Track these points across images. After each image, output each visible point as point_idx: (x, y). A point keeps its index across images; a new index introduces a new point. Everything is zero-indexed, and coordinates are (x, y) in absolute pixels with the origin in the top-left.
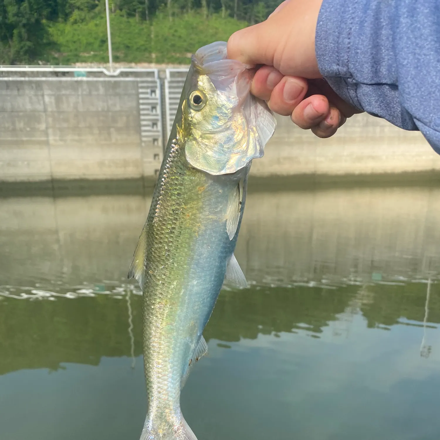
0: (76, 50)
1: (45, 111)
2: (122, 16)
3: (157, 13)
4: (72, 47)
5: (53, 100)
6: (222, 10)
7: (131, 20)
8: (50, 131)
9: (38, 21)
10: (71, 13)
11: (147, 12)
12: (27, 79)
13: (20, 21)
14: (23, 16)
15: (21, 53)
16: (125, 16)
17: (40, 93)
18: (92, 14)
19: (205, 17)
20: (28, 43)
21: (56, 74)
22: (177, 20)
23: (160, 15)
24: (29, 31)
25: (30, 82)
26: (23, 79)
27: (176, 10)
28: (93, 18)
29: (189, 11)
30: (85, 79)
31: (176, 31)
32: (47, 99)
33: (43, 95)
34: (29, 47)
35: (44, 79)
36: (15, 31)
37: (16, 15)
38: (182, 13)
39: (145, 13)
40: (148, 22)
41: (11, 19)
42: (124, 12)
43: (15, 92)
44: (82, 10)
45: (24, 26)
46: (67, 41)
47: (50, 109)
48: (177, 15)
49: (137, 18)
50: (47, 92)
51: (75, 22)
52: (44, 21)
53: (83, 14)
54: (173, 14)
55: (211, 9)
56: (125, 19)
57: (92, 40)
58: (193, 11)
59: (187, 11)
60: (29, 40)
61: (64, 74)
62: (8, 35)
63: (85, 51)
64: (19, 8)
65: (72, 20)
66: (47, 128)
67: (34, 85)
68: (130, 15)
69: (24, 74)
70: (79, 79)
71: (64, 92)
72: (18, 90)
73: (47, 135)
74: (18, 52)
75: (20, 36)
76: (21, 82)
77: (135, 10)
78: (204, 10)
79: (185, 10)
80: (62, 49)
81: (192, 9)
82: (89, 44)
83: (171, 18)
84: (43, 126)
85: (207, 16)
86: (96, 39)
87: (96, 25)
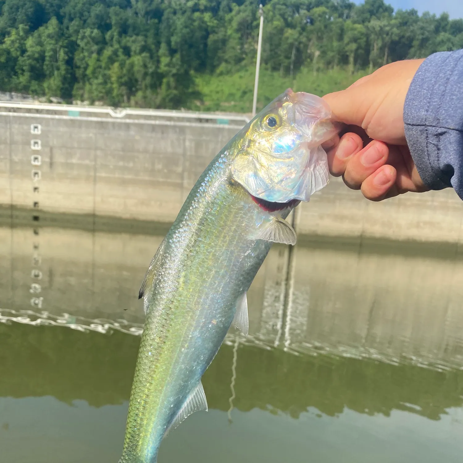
0: (218, 99)
1: (184, 155)
2: (266, 69)
3: (302, 68)
4: (215, 96)
5: (193, 145)
6: (369, 68)
7: (276, 74)
8: (186, 174)
9: (187, 73)
10: (218, 65)
11: (292, 67)
12: (172, 123)
13: (170, 71)
14: (174, 67)
15: (167, 100)
16: (270, 69)
17: (182, 138)
18: (238, 67)
19: (350, 73)
20: (175, 92)
21: (200, 120)
22: (321, 75)
23: (304, 70)
24: (177, 81)
25: (174, 127)
26: (168, 123)
27: (321, 65)
28: (238, 71)
29: (335, 67)
30: (226, 126)
31: (318, 86)
32: (187, 143)
33: (184, 140)
34: (175, 95)
35: (188, 124)
36: (165, 80)
37: (168, 65)
38: (328, 68)
39: (290, 67)
40: (291, 76)
41: (163, 68)
42: (269, 66)
43: (159, 135)
44: (229, 63)
45: (174, 75)
46: (211, 91)
47: (188, 153)
48: (322, 71)
49: (281, 72)
50: (189, 136)
51: (221, 74)
52: (192, 72)
53: (229, 67)
54: (318, 70)
55: (358, 66)
56: (269, 72)
57: (234, 91)
58: (339, 67)
59: (333, 68)
60: (176, 88)
61: (207, 121)
62: (158, 83)
63: (227, 100)
64: (171, 59)
65: (218, 71)
66: (183, 171)
67: (178, 130)
68: (275, 69)
69: (170, 119)
70: (221, 126)
71: (204, 138)
72: (163, 133)
73: (182, 178)
74: (164, 99)
75: (168, 85)
76: (166, 126)
77: (280, 64)
78: (351, 67)
79: (330, 66)
80: (205, 98)
81: (337, 65)
82: (231, 95)
83: (315, 73)
84: (180, 169)
85: (353, 73)
86: (238, 90)
87: (241, 77)
